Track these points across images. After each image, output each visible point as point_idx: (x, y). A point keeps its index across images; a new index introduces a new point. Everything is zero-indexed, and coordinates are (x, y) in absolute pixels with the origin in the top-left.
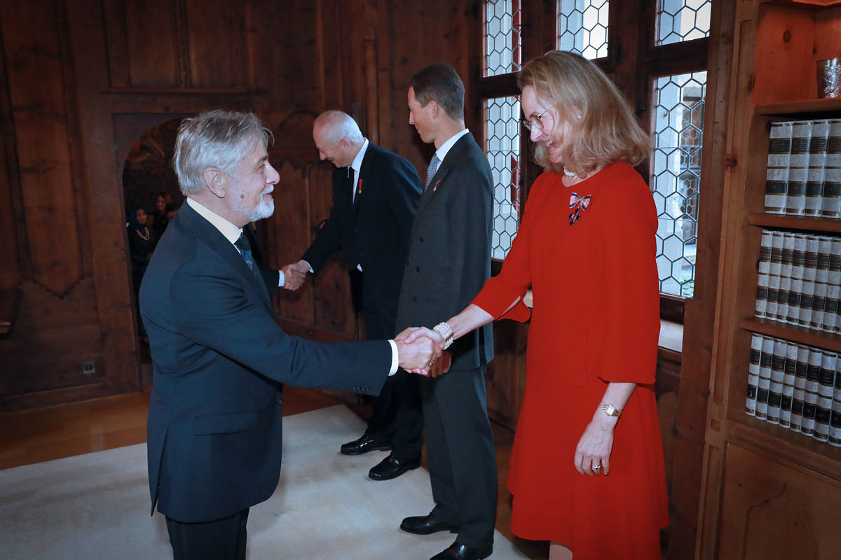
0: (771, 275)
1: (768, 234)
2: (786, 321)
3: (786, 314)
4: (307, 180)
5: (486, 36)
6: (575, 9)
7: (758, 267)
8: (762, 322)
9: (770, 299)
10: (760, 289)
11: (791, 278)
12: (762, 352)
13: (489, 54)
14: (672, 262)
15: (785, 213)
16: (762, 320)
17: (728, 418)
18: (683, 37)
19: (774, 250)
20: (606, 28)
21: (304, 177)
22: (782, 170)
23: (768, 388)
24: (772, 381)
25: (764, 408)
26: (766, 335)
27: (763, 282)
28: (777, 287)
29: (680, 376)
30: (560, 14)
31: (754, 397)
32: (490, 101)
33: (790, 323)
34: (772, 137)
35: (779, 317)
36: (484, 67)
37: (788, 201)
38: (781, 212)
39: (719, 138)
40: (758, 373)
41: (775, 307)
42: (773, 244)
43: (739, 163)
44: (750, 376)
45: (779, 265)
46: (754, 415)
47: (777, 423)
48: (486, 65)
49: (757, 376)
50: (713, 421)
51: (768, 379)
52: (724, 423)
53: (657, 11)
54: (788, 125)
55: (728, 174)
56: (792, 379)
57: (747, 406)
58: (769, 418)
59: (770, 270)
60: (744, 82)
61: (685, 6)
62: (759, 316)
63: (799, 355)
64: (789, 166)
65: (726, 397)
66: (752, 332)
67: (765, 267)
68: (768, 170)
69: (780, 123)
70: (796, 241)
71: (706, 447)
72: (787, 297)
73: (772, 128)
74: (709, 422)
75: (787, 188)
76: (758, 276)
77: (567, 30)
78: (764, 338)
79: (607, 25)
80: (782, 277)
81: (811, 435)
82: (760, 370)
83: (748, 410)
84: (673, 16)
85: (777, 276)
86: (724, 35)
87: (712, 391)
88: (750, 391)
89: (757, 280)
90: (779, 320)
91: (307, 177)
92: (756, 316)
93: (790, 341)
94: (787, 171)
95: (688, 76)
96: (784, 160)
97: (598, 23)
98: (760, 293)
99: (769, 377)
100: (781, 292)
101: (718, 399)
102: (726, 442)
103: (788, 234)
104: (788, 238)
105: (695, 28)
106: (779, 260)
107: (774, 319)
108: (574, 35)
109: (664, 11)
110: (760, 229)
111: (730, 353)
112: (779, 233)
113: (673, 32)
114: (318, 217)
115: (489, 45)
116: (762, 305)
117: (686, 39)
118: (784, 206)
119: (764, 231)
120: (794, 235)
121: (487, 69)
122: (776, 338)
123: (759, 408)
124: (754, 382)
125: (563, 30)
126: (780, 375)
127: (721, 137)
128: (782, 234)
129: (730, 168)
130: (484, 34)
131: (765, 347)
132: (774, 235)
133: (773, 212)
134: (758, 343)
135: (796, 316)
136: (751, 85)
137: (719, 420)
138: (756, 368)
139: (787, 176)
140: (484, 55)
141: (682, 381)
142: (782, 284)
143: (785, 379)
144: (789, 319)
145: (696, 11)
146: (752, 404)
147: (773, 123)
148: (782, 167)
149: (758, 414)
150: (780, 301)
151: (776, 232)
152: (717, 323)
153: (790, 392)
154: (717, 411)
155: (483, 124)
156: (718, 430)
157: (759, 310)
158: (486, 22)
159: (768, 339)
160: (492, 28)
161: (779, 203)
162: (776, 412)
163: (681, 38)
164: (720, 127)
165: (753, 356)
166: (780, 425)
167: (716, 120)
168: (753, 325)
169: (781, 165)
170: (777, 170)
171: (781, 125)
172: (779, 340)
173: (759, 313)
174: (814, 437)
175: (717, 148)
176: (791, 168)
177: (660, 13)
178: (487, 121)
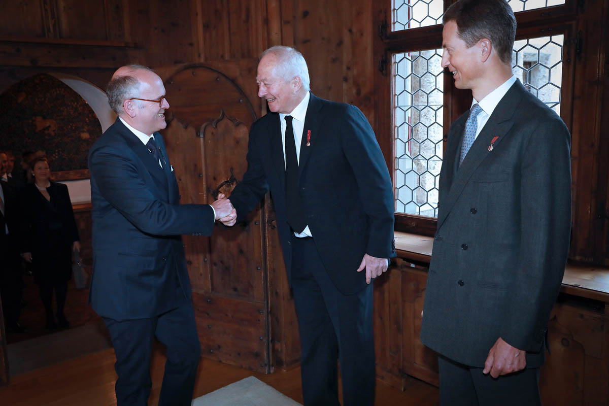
4: (202, 140)
13: (397, 7)
21: (198, 136)
32: (399, 56)
36: (392, 21)
48: (394, 19)
91: (202, 136)
114: (215, 179)
121: (394, 23)
140: (392, 8)
178: (395, 76)
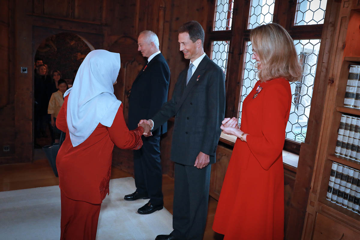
0: (344, 135)
1: (344, 116)
2: (349, 158)
3: (349, 155)
4: (125, 69)
5: (216, 12)
6: (259, 5)
7: (338, 131)
8: (338, 157)
9: (342, 147)
10: (338, 141)
11: (353, 138)
12: (337, 171)
13: (216, 20)
14: (292, 125)
15: (353, 108)
16: (338, 156)
17: (318, 201)
18: (307, 23)
19: (347, 124)
20: (272, 15)
21: (124, 67)
22: (354, 87)
23: (338, 188)
24: (340, 185)
25: (335, 197)
26: (339, 163)
27: (340, 138)
28: (346, 142)
29: (296, 179)
30: (252, 6)
31: (331, 192)
32: (215, 42)
33: (351, 159)
34: (350, 72)
35: (346, 155)
36: (214, 26)
37: (355, 102)
38: (351, 107)
39: (324, 70)
40: (334, 181)
41: (344, 151)
42: (346, 121)
43: (335, 82)
44: (330, 181)
45: (348, 131)
46: (330, 200)
47: (340, 205)
48: (215, 26)
49: (333, 182)
50: (311, 202)
51: (338, 184)
52: (316, 203)
53: (296, 10)
54: (358, 67)
55: (329, 87)
56: (349, 185)
57: (327, 196)
58: (337, 202)
59: (344, 133)
60: (340, 45)
61: (309, 9)
62: (337, 154)
63: (354, 174)
64: (357, 86)
65: (318, 191)
66: (333, 161)
67: (342, 131)
68: (347, 87)
69: (355, 66)
70: (357, 121)
71: (307, 213)
72: (351, 147)
73: (351, 68)
74: (309, 201)
75: (355, 96)
76: (338, 135)
77: (254, 14)
78: (338, 165)
79: (273, 13)
80: (349, 137)
81: (357, 212)
82: (335, 179)
83: (327, 198)
84: (303, 13)
85: (347, 136)
86: (331, 23)
87: (312, 187)
88: (329, 189)
89: (337, 137)
90: (346, 157)
91: (126, 67)
92: (335, 154)
93: (350, 167)
94: (356, 88)
95: (307, 41)
96: (355, 83)
97: (269, 12)
98: (338, 143)
99: (339, 183)
100: (348, 144)
101: (315, 192)
102: (316, 212)
103: (354, 117)
104: (353, 119)
105: (313, 19)
106: (348, 129)
107: (343, 156)
108: (257, 16)
109: (299, 10)
110: (341, 113)
111: (322, 171)
112: (350, 117)
113: (303, 20)
114: (128, 87)
115: (217, 16)
116: (338, 149)
117: (308, 24)
118: (353, 104)
119: (343, 115)
120: (357, 118)
121: (215, 27)
122: (344, 165)
123: (333, 198)
124: (332, 185)
125: (252, 13)
126: (344, 183)
127: (325, 69)
128: (351, 117)
129: (330, 84)
130: (215, 11)
131: (338, 169)
132: (347, 117)
133: (348, 107)
134: (335, 167)
135: (354, 155)
136: (344, 47)
137: (314, 202)
138: (333, 179)
139: (356, 91)
140: (214, 21)
141: (296, 181)
142: (349, 141)
143: (346, 184)
144: (351, 157)
145: (314, 12)
146: (330, 195)
147: (351, 66)
148: (353, 86)
149: (332, 200)
150: (347, 148)
151: (348, 116)
152: (317, 156)
153: (348, 191)
154: (313, 197)
155: (211, 52)
156: (313, 206)
157: (337, 151)
158: (217, 6)
159: (340, 165)
160: (219, 9)
161: (351, 102)
162: (341, 200)
163: (306, 24)
164: (325, 65)
165: (332, 173)
166: (342, 206)
167: (323, 62)
168: (333, 158)
169: (354, 85)
170: (351, 87)
171: (355, 67)
172: (345, 166)
173: (336, 153)
174: (358, 213)
175: (323, 74)
176: (358, 87)
177: (298, 11)
178: (212, 51)
